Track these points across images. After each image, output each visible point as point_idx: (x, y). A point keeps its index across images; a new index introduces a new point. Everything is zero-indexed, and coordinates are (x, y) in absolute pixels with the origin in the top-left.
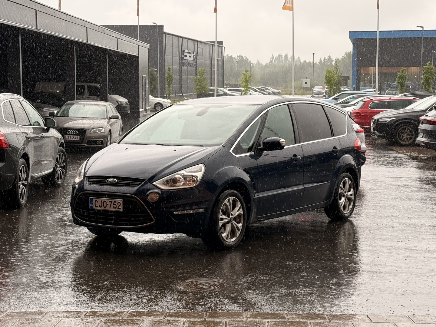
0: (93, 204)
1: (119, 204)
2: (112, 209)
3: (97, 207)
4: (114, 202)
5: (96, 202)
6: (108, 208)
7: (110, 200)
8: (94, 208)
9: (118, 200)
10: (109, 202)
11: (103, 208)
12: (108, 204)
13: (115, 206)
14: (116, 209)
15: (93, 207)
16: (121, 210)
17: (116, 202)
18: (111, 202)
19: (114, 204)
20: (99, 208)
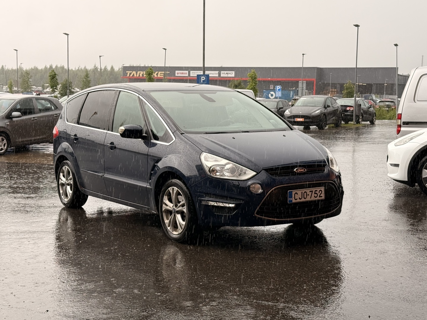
0: (292, 197)
1: (320, 192)
2: (313, 199)
3: (296, 199)
4: (315, 191)
5: (296, 194)
6: (308, 199)
7: (311, 189)
8: (294, 201)
9: (318, 189)
10: (310, 191)
11: (303, 200)
12: (308, 195)
13: (316, 195)
14: (318, 198)
15: (292, 201)
16: (323, 198)
17: (317, 191)
18: (312, 191)
19: (315, 193)
20: (298, 200)
